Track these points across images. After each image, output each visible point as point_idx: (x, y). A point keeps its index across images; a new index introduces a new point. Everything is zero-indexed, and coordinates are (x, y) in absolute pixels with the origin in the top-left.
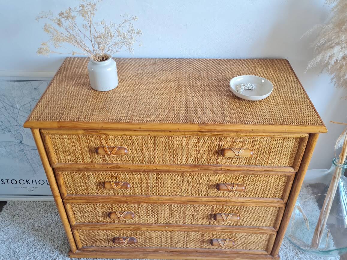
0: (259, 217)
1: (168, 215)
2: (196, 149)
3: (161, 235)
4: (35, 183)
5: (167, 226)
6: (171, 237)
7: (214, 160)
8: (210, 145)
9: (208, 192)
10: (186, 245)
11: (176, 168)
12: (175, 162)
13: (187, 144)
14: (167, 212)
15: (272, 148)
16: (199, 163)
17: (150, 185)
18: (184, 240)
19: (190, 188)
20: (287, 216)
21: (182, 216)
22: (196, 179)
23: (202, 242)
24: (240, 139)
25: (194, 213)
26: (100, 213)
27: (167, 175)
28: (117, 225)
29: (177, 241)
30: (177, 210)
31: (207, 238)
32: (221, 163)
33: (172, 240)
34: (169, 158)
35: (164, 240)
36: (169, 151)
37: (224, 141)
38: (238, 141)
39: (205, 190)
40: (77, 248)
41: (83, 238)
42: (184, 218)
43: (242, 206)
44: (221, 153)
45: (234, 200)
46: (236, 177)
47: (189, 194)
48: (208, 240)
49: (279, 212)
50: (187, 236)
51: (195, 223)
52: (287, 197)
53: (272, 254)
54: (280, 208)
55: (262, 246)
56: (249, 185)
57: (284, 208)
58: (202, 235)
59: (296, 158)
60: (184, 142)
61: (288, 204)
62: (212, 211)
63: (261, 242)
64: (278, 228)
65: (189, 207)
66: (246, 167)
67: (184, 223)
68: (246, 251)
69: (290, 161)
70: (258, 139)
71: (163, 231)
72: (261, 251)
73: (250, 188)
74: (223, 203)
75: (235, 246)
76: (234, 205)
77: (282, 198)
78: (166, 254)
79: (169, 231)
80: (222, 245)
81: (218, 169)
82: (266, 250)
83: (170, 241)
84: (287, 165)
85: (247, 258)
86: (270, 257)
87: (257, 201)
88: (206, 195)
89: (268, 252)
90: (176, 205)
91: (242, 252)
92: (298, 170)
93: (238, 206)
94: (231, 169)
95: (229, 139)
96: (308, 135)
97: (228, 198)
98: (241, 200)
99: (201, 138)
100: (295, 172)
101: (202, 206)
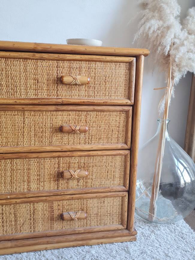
1: (9, 179)
2: (35, 76)
3: (3, 214)
5: (9, 195)
6: (15, 215)
7: (54, 92)
8: (49, 72)
9: (52, 139)
10: (34, 227)
11: (15, 101)
12: (14, 95)
13: (25, 70)
14: (9, 174)
15: (107, 76)
16: (39, 97)
18: (30, 220)
19: (32, 133)
20: (134, 165)
21: (26, 178)
22: (38, 120)
23: (52, 219)
24: (76, 65)
25: (39, 173)
27: (6, 115)
29: (22, 222)
30: (19, 170)
31: (56, 213)
32: (61, 95)
33: (16, 221)
34: (6, 89)
35: (6, 222)
36: (6, 80)
37: (61, 67)
38: (75, 67)
39: (49, 137)
42: (29, 182)
43: (89, 156)
44: (60, 81)
45: (79, 147)
46: (78, 116)
47: (33, 142)
48: (58, 215)
49: (125, 162)
50: (34, 212)
51: (41, 188)
52: (130, 140)
53: (128, 228)
54: (126, 156)
55: (116, 218)
56: (92, 127)
57: (129, 156)
58: (51, 207)
59: (130, 88)
60: (22, 67)
61: (132, 150)
62: (59, 167)
63: (115, 211)
64: (128, 185)
65: (34, 163)
66: (86, 100)
67: (29, 190)
68: (101, 228)
69: (125, 92)
70: (93, 64)
71: (4, 206)
72: (116, 225)
73: (93, 131)
74: (68, 153)
75: (89, 222)
76: (81, 156)
77: (126, 143)
78: (9, 244)
79: (12, 206)
80: (73, 217)
81: (59, 100)
82: (121, 224)
83: (13, 223)
84: (123, 98)
85: (103, 238)
86: (126, 232)
87: (103, 147)
88: (50, 143)
89: (123, 225)
90: (18, 161)
91: (97, 229)
92: (133, 101)
93: (85, 156)
94: (72, 101)
95: (66, 64)
96: (135, 59)
97: (73, 146)
98: (87, 147)
99: (39, 63)
100: (131, 104)
101: (48, 161)
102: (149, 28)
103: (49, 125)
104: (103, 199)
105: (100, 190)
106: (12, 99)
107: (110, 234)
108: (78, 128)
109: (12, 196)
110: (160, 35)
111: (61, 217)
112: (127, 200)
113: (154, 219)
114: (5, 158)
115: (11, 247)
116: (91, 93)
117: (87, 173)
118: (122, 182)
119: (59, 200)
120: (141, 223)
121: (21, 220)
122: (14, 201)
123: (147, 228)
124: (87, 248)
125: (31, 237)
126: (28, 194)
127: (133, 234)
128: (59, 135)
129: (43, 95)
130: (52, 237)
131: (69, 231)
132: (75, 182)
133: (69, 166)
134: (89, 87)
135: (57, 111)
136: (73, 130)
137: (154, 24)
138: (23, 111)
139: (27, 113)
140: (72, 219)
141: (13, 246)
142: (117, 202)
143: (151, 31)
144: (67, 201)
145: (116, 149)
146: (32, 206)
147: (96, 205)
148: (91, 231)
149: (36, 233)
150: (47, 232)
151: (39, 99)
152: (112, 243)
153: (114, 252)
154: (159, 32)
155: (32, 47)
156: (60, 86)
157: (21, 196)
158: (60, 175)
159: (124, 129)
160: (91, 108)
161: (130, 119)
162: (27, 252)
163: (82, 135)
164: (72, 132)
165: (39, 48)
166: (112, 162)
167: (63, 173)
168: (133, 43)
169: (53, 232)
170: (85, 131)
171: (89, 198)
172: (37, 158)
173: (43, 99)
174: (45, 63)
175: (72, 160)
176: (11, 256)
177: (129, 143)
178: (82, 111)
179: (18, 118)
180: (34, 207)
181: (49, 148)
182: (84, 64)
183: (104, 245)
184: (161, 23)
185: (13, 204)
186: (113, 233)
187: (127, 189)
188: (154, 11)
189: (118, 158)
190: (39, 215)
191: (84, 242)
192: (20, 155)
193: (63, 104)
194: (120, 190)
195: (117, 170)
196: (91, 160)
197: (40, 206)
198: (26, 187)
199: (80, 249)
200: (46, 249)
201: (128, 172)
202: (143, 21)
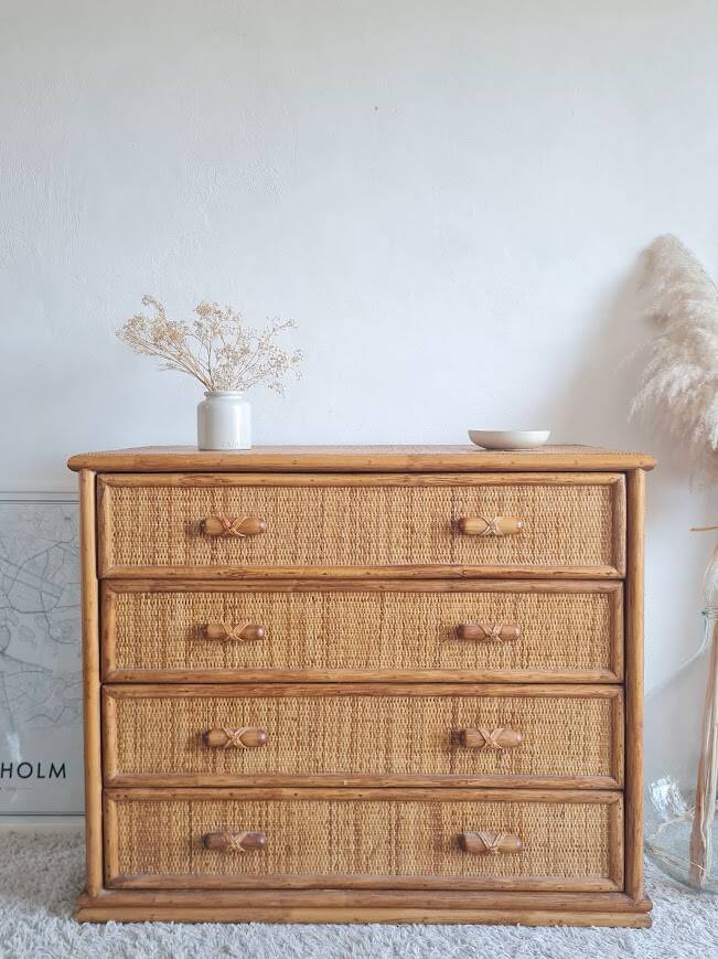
0: (569, 739)
1: (347, 741)
2: (407, 520)
3: (331, 823)
4: (6, 774)
5: (345, 779)
6: (357, 831)
7: (445, 552)
8: (435, 510)
9: (440, 653)
10: (396, 862)
11: (366, 571)
12: (365, 559)
13: (389, 509)
14: (347, 729)
15: (561, 515)
16: (415, 562)
17: (309, 633)
18: (390, 843)
19: (399, 640)
20: (634, 723)
21: (382, 742)
22: (412, 611)
23: (438, 846)
24: (493, 494)
25: (410, 731)
26: (184, 736)
27: (348, 600)
28: (222, 778)
29: (371, 848)
30: (369, 721)
31: (449, 832)
32: (461, 558)
33: (358, 842)
34: (351, 547)
35: (338, 843)
36: (351, 530)
37: (461, 500)
39: (433, 649)
40: (105, 885)
41: (125, 839)
42: (388, 751)
43: (523, 696)
44: (458, 528)
45: (500, 674)
46: (498, 602)
47: (398, 661)
48: (452, 839)
49: (613, 715)
50: (398, 825)
51: (415, 768)
52: (621, 660)
53: (628, 889)
54: (613, 700)
55: (596, 862)
56: (530, 628)
57: (621, 700)
58: (437, 817)
59: (614, 540)
60: (382, 503)
61: (627, 685)
62: (454, 721)
63: (591, 842)
64: (621, 775)
65: (399, 708)
66: (514, 567)
67: (388, 770)
68: (558, 881)
69: (604, 548)
70: (529, 492)
71: (335, 804)
72: (597, 880)
73: (533, 638)
74: (476, 687)
75: (526, 863)
76: (504, 696)
77: (612, 668)
78: (342, 897)
79: (352, 804)
80: (489, 844)
81: (456, 570)
82: (609, 878)
83: (352, 847)
84: (599, 562)
85: (563, 909)
86: (622, 900)
87: (555, 675)
88: (436, 665)
89: (614, 881)
90: (368, 701)
91: (546, 883)
92: (624, 571)
93: (514, 696)
94: (484, 570)
95: (471, 493)
96: (623, 476)
97: (486, 672)
98: (519, 674)
99: (416, 493)
100: (620, 576)
101: (430, 702)
102: (669, 385)
103: (433, 623)
104: (560, 807)
105: (552, 783)
106: (360, 568)
107: (581, 901)
108: (497, 631)
109: (352, 781)
110: (696, 401)
111: (460, 844)
112: (621, 813)
113: (704, 882)
114: (342, 692)
115: (347, 907)
116: (526, 553)
117: (519, 738)
118: (606, 765)
119: (456, 801)
120: (669, 891)
121: (369, 843)
122: (356, 793)
123: (685, 903)
124: (522, 930)
125: (391, 886)
126: (388, 778)
127: (643, 906)
128: (456, 645)
129: (423, 557)
130: (437, 893)
131: (480, 881)
132: (492, 758)
133: (478, 717)
134: (520, 540)
135: (451, 592)
136: (486, 635)
137: (681, 376)
138: (382, 591)
139: (387, 597)
140: (485, 851)
141: (351, 903)
142: (596, 816)
143: (673, 393)
144: (474, 805)
145: (586, 681)
146: (394, 810)
147: (543, 820)
148: (531, 888)
149: (402, 879)
150: (427, 878)
151: (414, 567)
152: (588, 926)
153: (592, 945)
154: (694, 394)
155: (403, 463)
156: (458, 539)
157: (371, 783)
158: (457, 740)
159: (607, 634)
160: (527, 585)
161: (620, 612)
162: (382, 923)
163: (507, 647)
164: (484, 639)
165: (418, 465)
166: (578, 714)
167: (463, 733)
168: (629, 420)
169: (442, 879)
170: (513, 638)
171: (525, 801)
172: (409, 695)
173: (423, 566)
174: (427, 493)
175: (485, 705)
176: (346, 927)
177: (620, 668)
178: (504, 592)
179: (371, 607)
180: (398, 813)
181: (433, 675)
182: (509, 493)
183: (565, 928)
184: (697, 372)
185: (354, 800)
186: (588, 897)
187: (620, 784)
188: (679, 342)
189: (595, 705)
190: (410, 832)
191: (516, 915)
192: (372, 687)
193: (463, 578)
194: (603, 785)
195: (594, 736)
196: (527, 706)
197: (411, 811)
198: (382, 762)
199: (506, 930)
200: (425, 922)
201: (621, 740)
202: (652, 366)
